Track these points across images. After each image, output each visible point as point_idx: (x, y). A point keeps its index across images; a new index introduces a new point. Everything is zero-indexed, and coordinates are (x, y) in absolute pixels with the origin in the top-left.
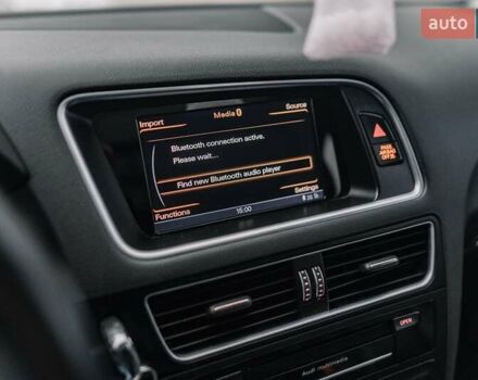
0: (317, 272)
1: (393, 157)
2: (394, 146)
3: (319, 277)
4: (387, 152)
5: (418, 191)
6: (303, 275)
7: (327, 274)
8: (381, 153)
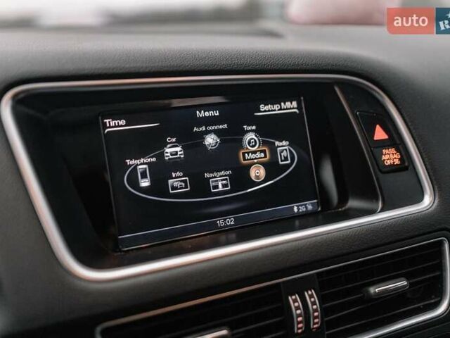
0: (312, 297)
1: (397, 162)
2: (398, 150)
3: (313, 303)
4: (390, 157)
5: (428, 201)
6: (295, 301)
7: (322, 299)
8: (383, 158)
